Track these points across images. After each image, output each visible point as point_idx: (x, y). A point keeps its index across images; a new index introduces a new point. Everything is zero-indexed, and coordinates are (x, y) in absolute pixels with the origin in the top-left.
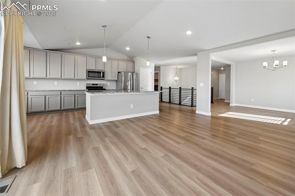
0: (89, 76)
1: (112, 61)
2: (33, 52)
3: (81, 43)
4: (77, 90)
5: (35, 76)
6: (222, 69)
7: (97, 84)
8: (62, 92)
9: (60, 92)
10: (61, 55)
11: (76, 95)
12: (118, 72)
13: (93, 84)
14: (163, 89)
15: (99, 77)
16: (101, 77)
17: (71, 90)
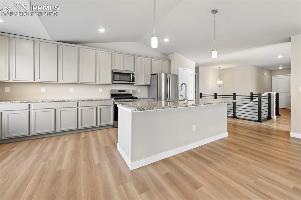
0: (115, 79)
1: (144, 58)
2: (39, 44)
3: (106, 30)
4: (100, 100)
5: (42, 80)
6: (281, 68)
7: (124, 91)
8: (80, 103)
9: (76, 103)
10: (78, 49)
11: (99, 107)
12: (152, 74)
13: (120, 91)
14: (202, 96)
15: (129, 80)
16: (130, 81)
17: (91, 100)
